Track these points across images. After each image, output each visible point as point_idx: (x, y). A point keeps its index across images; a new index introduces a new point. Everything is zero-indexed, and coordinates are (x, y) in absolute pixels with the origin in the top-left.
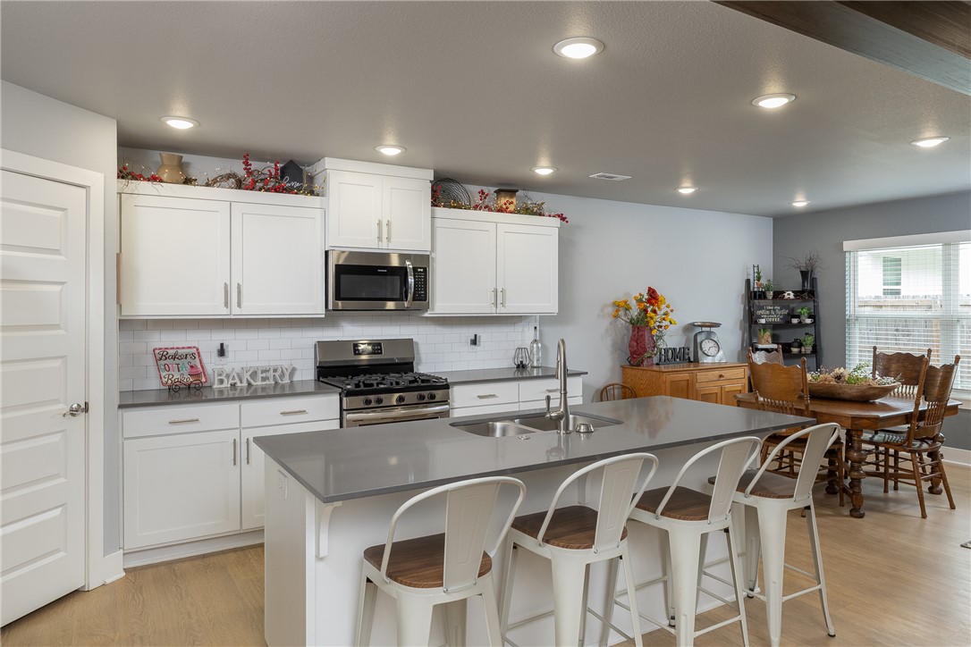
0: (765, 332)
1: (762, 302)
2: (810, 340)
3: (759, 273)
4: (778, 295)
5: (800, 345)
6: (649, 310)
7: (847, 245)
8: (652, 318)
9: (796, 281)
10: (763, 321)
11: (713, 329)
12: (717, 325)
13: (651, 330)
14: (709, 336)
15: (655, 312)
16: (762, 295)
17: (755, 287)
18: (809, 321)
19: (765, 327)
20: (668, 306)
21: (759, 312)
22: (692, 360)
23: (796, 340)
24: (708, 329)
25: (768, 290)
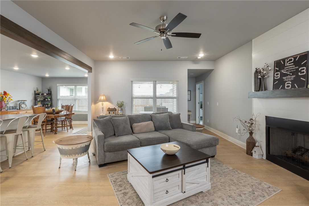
0: (39, 102)
1: (39, 96)
2: (50, 104)
3: (38, 89)
4: (42, 94)
5: (48, 105)
6: (4, 97)
7: (58, 85)
8: (5, 99)
9: (47, 92)
10: (39, 100)
11: (24, 102)
12: (26, 101)
13: (5, 102)
14: (23, 103)
15: (6, 97)
16: (39, 94)
17: (37, 92)
18: (49, 100)
19: (39, 101)
20: (10, 96)
21: (38, 98)
22: (18, 109)
23: (47, 104)
24: (23, 102)
25: (40, 93)
